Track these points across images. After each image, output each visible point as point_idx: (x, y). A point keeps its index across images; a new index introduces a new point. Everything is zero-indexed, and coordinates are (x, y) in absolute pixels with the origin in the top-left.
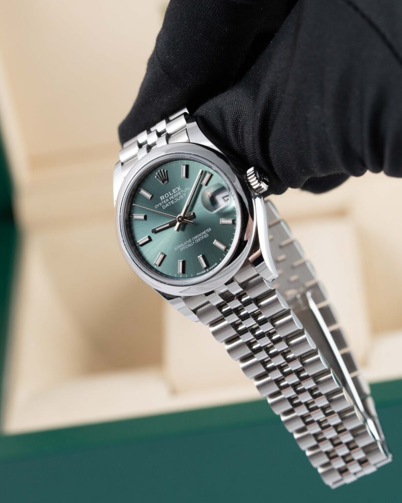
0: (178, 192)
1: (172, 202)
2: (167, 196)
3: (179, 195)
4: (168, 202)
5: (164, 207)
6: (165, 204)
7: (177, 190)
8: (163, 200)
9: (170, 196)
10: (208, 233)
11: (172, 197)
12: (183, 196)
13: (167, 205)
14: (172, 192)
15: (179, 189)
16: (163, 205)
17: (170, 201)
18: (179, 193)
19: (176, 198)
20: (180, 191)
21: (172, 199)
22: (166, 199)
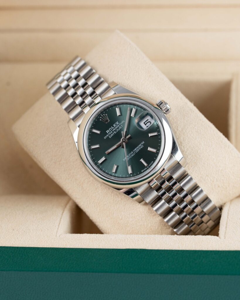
0: (117, 125)
1: (115, 132)
2: (110, 129)
3: (118, 127)
4: (112, 133)
5: (110, 137)
6: (111, 135)
8: (109, 133)
9: (112, 129)
10: (143, 145)
11: (114, 129)
12: (121, 127)
13: (112, 135)
14: (113, 126)
15: (117, 123)
16: (109, 136)
17: (113, 132)
19: (117, 129)
22: (110, 131)
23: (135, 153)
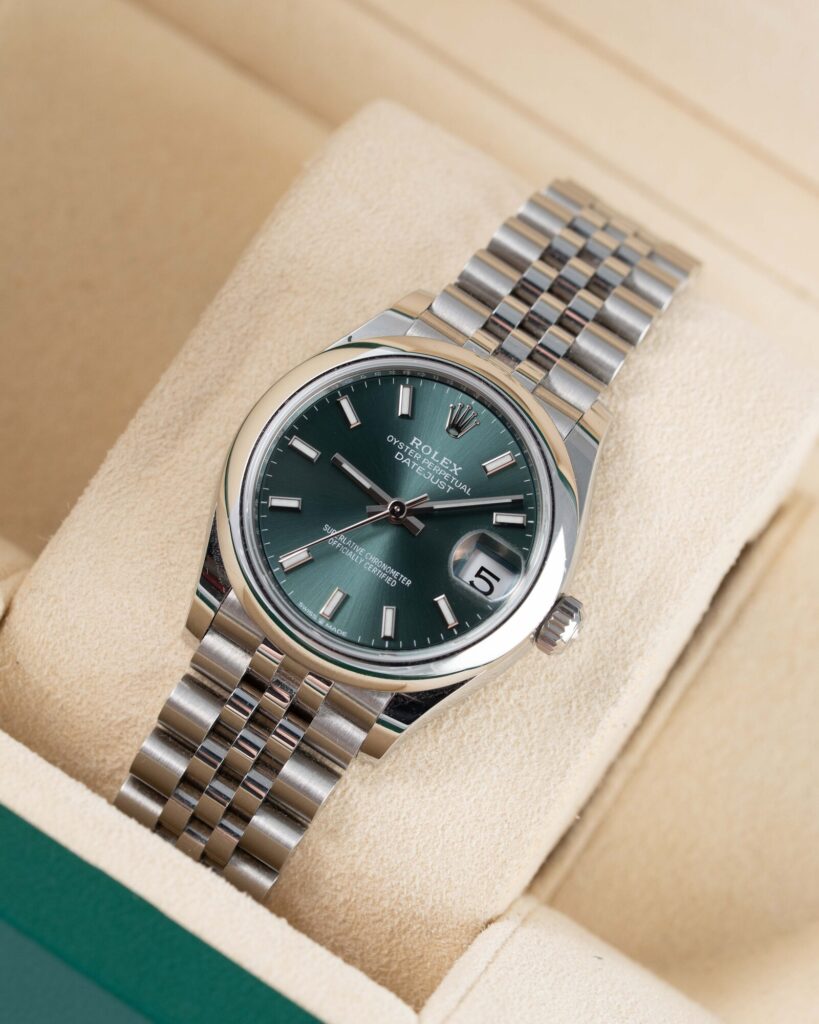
0: (447, 471)
1: (420, 468)
2: (427, 450)
3: (441, 477)
4: (415, 460)
5: (399, 456)
6: (406, 456)
7: (451, 467)
8: (413, 447)
9: (429, 457)
10: (399, 583)
11: (430, 464)
12: (447, 488)
13: (407, 462)
14: (439, 457)
15: (455, 470)
16: (402, 451)
17: (419, 462)
18: (446, 475)
19: (434, 473)
20: (453, 474)
21: (425, 466)
22: (419, 451)
23: (363, 563)
